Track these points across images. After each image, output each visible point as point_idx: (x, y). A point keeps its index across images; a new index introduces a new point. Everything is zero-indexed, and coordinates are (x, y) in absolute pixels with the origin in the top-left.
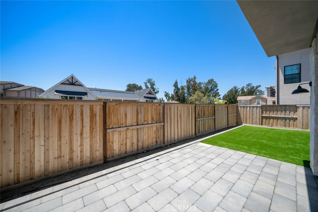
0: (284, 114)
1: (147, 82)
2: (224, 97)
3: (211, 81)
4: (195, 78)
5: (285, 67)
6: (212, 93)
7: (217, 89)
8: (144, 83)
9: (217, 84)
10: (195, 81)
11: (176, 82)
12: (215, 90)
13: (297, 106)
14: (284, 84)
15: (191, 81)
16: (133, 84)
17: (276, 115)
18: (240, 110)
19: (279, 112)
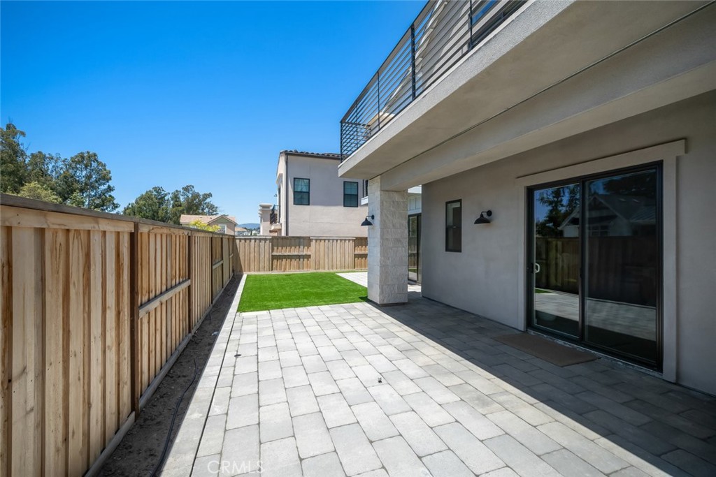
0: (297, 250)
2: (127, 212)
6: (89, 196)
7: (109, 187)
9: (110, 172)
12: (102, 187)
13: (310, 238)
14: (294, 204)
17: (289, 252)
18: (238, 246)
19: (293, 248)
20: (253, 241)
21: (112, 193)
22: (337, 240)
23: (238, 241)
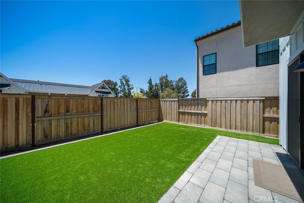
0: (196, 109)
1: (122, 78)
2: (193, 94)
3: (181, 79)
4: (167, 76)
5: (203, 56)
6: (182, 90)
8: (120, 79)
9: (186, 82)
10: (167, 79)
11: (150, 80)
12: (185, 87)
13: (207, 99)
14: (203, 75)
15: (163, 78)
16: (108, 80)
17: (190, 110)
18: (161, 105)
19: (193, 107)
20: (168, 102)
21: (187, 88)
22: (236, 101)
23: (161, 102)
